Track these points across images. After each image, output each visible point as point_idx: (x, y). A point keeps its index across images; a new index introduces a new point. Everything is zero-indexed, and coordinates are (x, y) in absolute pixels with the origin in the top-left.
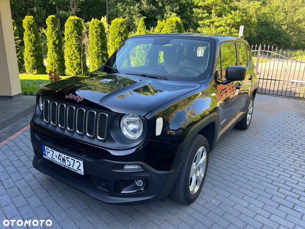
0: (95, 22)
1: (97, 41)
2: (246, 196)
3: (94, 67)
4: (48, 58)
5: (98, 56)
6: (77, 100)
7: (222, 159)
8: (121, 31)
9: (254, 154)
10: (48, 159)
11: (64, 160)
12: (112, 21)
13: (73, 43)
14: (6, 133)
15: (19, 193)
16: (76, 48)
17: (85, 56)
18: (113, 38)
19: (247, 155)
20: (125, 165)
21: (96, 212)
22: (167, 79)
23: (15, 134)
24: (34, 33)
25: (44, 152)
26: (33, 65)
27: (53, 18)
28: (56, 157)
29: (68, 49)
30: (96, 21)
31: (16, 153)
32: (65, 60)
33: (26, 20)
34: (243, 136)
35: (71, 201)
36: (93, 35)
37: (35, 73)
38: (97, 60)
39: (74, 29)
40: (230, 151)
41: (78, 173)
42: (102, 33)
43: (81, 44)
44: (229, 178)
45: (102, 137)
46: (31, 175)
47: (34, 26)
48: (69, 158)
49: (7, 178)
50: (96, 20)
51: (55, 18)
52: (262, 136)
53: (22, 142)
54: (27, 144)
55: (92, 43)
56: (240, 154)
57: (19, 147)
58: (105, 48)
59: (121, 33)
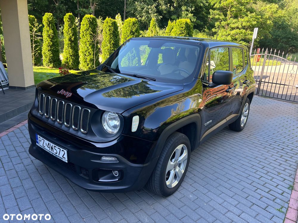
0: (109, 21)
1: (110, 39)
2: (223, 194)
4: (64, 53)
5: (110, 53)
6: (66, 96)
8: (133, 30)
9: (241, 155)
10: (40, 146)
11: (52, 148)
12: (125, 20)
13: (87, 40)
14: (15, 121)
15: (16, 175)
16: (90, 45)
18: (125, 37)
20: (102, 156)
21: (80, 197)
22: (155, 80)
23: (22, 123)
24: (52, 29)
25: (37, 140)
26: (49, 59)
27: (70, 16)
28: (46, 145)
29: (82, 45)
30: (110, 20)
31: (21, 140)
32: (79, 55)
33: (46, 17)
34: (236, 137)
35: (60, 186)
36: (106, 33)
37: (51, 67)
39: (89, 26)
41: (63, 160)
42: (115, 31)
43: (94, 40)
44: (211, 176)
45: (85, 130)
46: (30, 160)
47: (53, 23)
48: (56, 147)
49: (8, 162)
50: (110, 18)
51: (72, 16)
52: (255, 138)
55: (105, 41)
56: (228, 154)
57: (24, 135)
58: (117, 46)
59: (133, 32)
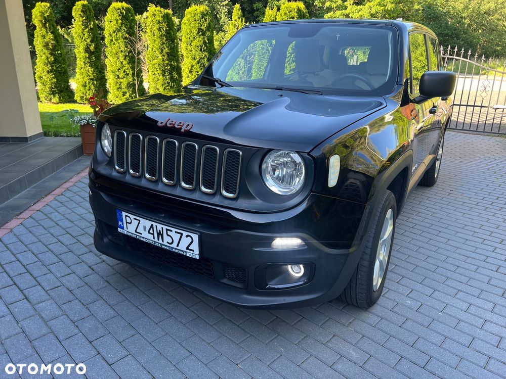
0: (157, 13)
1: (162, 45)
2: (461, 293)
3: (157, 89)
4: (78, 76)
5: (163, 70)
7: (404, 234)
8: (202, 28)
9: (455, 224)
10: (129, 234)
11: (160, 234)
12: (187, 10)
13: (120, 48)
14: (27, 198)
15: (71, 297)
16: (125, 58)
17: (140, 71)
18: (188, 40)
19: (445, 226)
20: (274, 238)
21: (211, 324)
22: (322, 94)
23: (42, 201)
24: (52, 33)
25: (120, 223)
26: (51, 88)
27: (83, 6)
28: (145, 229)
29: (111, 59)
30: (158, 11)
31: (52, 231)
32: (106, 78)
33: (38, 11)
34: (429, 196)
35: (165, 307)
36: (154, 35)
37: (55, 102)
38: (161, 77)
39: (122, 24)
40: (414, 221)
41: (188, 255)
42: (169, 30)
43: (134, 49)
44: (423, 264)
45: (230, 192)
46: (86, 267)
47: (51, 20)
48: (171, 231)
49: (44, 273)
50: (159, 8)
51: (88, 6)
52: (461, 195)
53: (58, 212)
54: (67, 216)
55: (152, 49)
56: (433, 225)
57: (54, 221)
58: (175, 57)
59: (203, 30)
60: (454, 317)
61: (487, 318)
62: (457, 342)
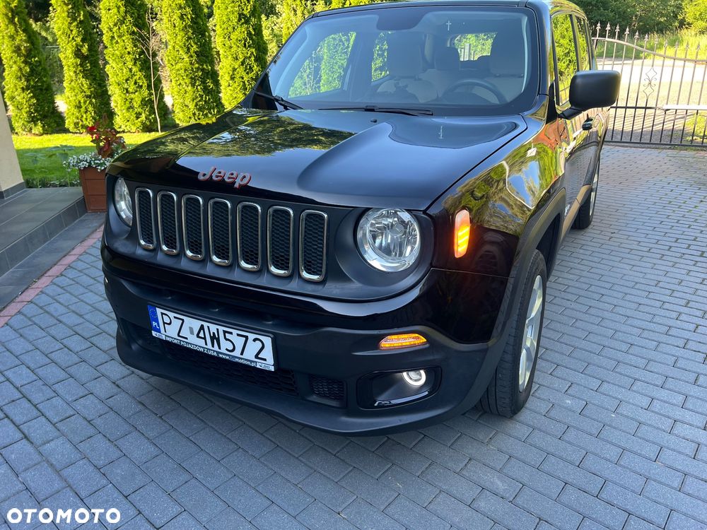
1: (187, 41)
2: (639, 383)
3: (186, 106)
4: (67, 92)
5: (191, 78)
6: (234, 183)
7: (554, 302)
8: (245, 12)
9: (622, 282)
10: (168, 339)
11: (215, 338)
13: (126, 48)
14: (11, 284)
16: (135, 63)
17: (158, 81)
18: (226, 31)
19: (608, 286)
20: (382, 337)
21: (297, 456)
22: (432, 115)
23: (33, 286)
24: (24, 31)
25: (154, 324)
26: (29, 113)
28: (192, 332)
29: (114, 65)
31: (53, 332)
32: (110, 93)
34: (583, 242)
35: (229, 436)
36: (175, 27)
37: (37, 133)
38: (190, 88)
39: (126, 12)
40: (566, 282)
41: (258, 366)
42: (196, 18)
43: (148, 51)
44: (583, 344)
45: (313, 272)
46: (107, 383)
47: (22, 12)
48: (231, 333)
49: (48, 396)
52: (627, 239)
53: (59, 303)
54: (73, 308)
55: (174, 47)
56: (591, 285)
57: (54, 317)
58: (207, 57)
59: (245, 16)
60: (632, 419)
61: (677, 417)
62: (640, 455)
